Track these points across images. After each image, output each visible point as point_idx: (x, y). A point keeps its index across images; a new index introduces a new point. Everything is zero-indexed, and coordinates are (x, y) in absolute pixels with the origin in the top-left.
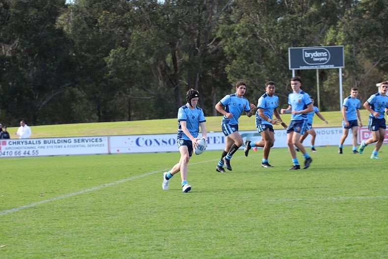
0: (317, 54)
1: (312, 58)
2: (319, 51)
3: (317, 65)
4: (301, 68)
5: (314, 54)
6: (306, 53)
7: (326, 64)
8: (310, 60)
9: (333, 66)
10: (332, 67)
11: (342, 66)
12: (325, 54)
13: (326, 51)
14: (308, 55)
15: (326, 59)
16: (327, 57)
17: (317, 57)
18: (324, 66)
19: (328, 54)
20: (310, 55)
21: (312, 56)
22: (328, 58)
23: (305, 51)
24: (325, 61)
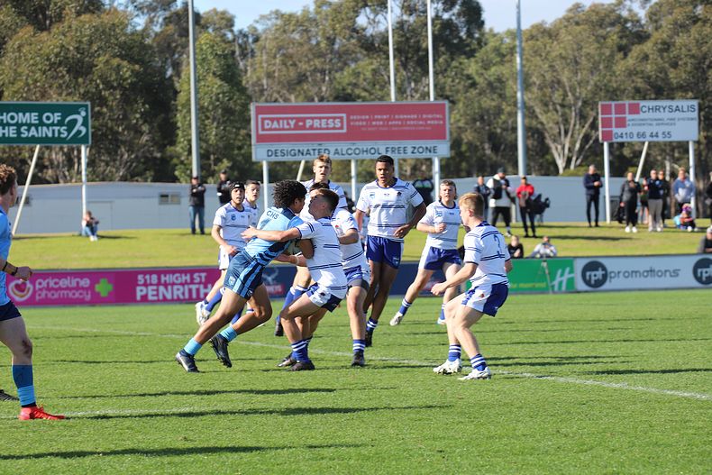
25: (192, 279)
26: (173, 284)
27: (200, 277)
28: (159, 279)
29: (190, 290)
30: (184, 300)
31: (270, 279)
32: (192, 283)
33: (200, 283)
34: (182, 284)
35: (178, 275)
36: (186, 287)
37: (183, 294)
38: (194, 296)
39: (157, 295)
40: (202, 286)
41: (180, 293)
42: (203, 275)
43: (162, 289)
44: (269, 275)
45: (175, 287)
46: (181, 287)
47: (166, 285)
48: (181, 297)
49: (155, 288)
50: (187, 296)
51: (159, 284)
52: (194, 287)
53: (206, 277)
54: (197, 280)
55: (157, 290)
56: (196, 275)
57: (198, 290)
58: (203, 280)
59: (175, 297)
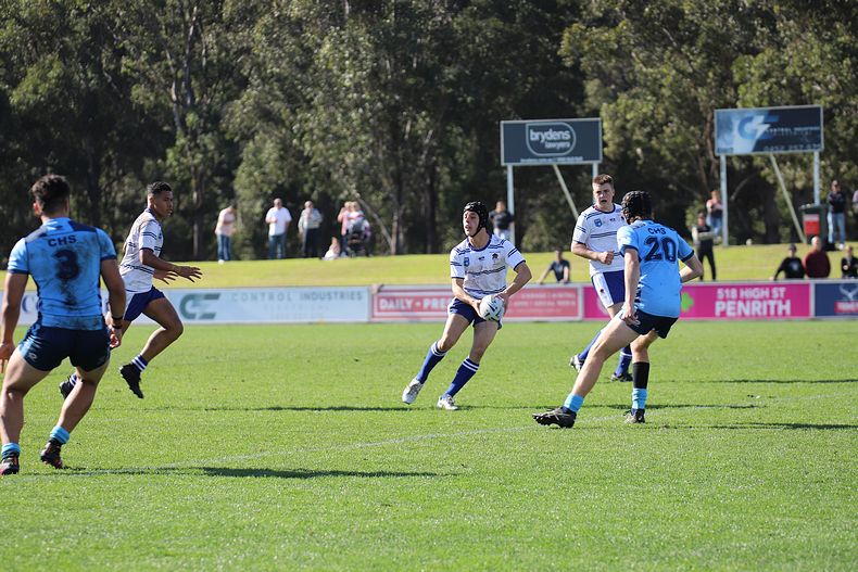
0: (552, 135)
1: (542, 141)
2: (556, 128)
3: (551, 157)
4: (525, 162)
5: (546, 134)
6: (532, 133)
7: (570, 155)
8: (539, 146)
9: (581, 158)
10: (579, 161)
11: (598, 159)
12: (566, 135)
13: (568, 129)
14: (534, 136)
15: (568, 145)
16: (571, 141)
17: (552, 141)
18: (563, 159)
19: (571, 134)
20: (540, 137)
21: (543, 138)
22: (571, 143)
23: (530, 128)
24: (565, 149)
25: (771, 294)
26: (752, 299)
27: (779, 293)
28: (738, 294)
29: (768, 307)
30: (762, 316)
31: (850, 295)
32: (771, 298)
33: (779, 299)
34: (761, 300)
35: (756, 289)
36: (765, 303)
37: (762, 310)
38: (772, 312)
39: (736, 311)
40: (780, 303)
41: (758, 310)
42: (782, 290)
43: (740, 304)
44: (850, 291)
45: (754, 303)
46: (759, 303)
47: (744, 301)
48: (759, 313)
49: (733, 303)
50: (765, 312)
51: (738, 299)
52: (772, 303)
53: (785, 293)
54: (776, 295)
55: (736, 306)
56: (775, 290)
57: (776, 307)
58: (782, 295)
59: (753, 313)
